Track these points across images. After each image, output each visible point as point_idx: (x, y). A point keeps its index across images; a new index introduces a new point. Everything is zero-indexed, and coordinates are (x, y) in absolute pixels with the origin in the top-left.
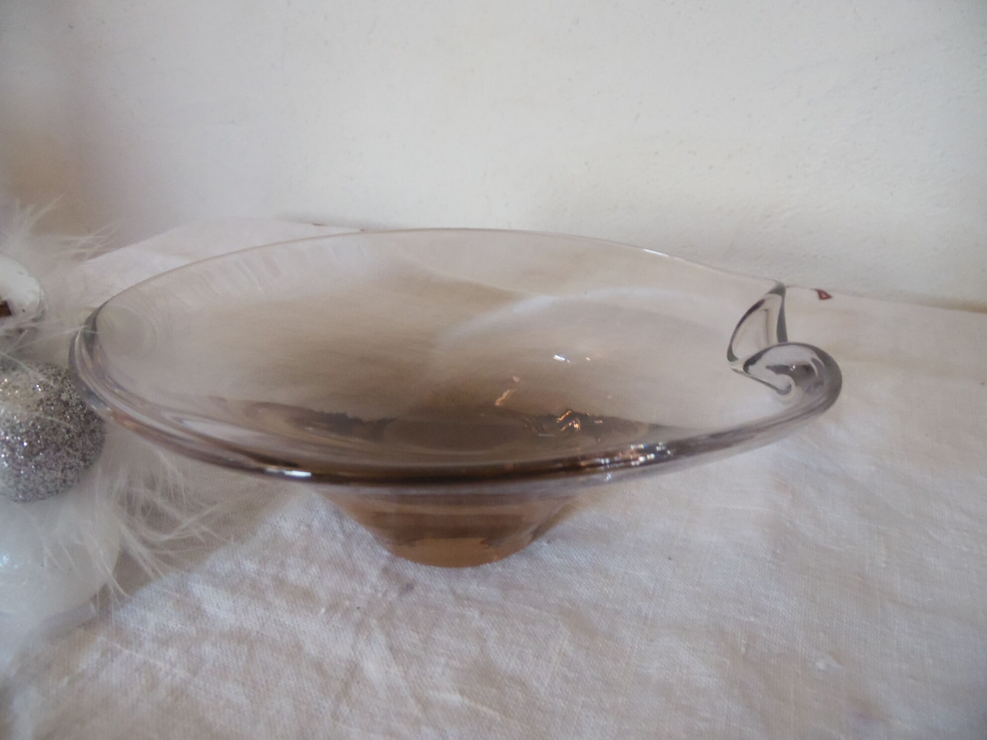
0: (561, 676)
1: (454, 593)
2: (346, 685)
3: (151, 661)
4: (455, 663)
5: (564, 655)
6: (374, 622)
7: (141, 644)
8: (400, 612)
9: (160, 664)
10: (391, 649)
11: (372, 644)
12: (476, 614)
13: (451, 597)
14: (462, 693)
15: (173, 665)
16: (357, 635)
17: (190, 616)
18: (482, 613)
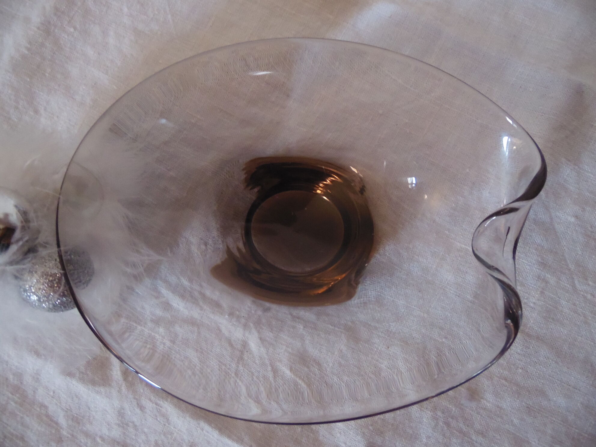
0: (337, 362)
1: (291, 315)
2: (242, 352)
3: (153, 334)
4: (290, 350)
5: (341, 351)
6: (252, 325)
7: (146, 323)
8: (264, 321)
9: (157, 337)
10: (261, 339)
11: (252, 335)
12: (302, 327)
13: (289, 316)
14: (291, 370)
15: (163, 337)
16: (245, 330)
17: (165, 308)
18: (304, 327)
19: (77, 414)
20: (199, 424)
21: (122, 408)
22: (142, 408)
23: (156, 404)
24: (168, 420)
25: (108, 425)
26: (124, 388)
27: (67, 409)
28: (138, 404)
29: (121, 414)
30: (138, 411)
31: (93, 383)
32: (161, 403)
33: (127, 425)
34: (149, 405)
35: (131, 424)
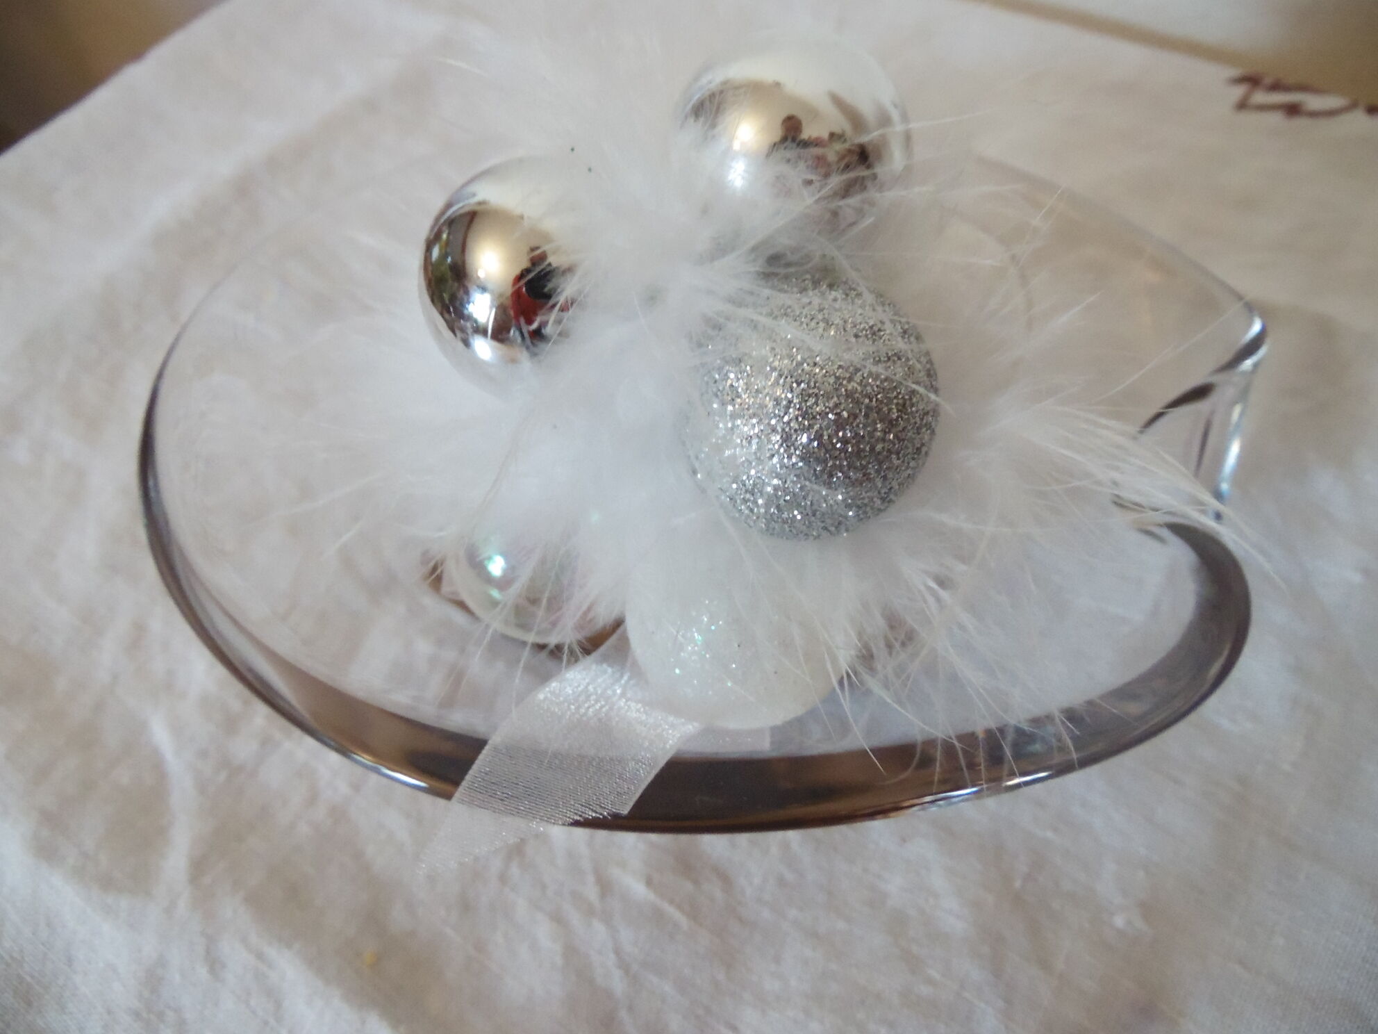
19: (32, 977)
20: (363, 1023)
21: (162, 962)
22: (214, 964)
23: (260, 956)
24: (278, 1005)
25: (109, 1012)
26: (183, 905)
27: (12, 957)
28: (208, 952)
29: (153, 980)
30: (202, 972)
31: (107, 883)
32: (272, 952)
33: (161, 1016)
34: (236, 955)
35: (170, 1016)
